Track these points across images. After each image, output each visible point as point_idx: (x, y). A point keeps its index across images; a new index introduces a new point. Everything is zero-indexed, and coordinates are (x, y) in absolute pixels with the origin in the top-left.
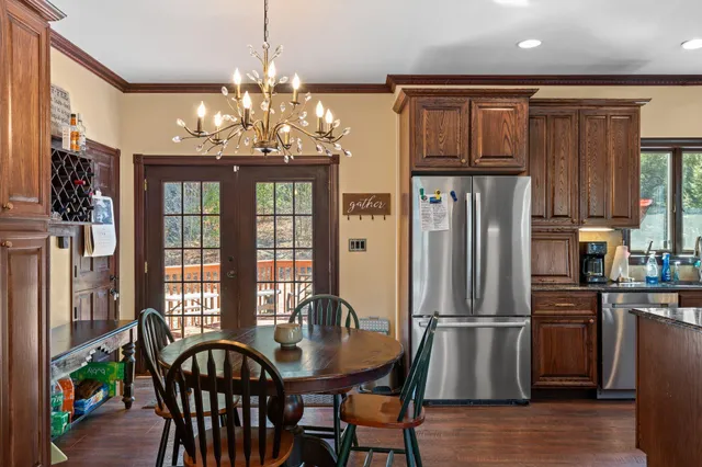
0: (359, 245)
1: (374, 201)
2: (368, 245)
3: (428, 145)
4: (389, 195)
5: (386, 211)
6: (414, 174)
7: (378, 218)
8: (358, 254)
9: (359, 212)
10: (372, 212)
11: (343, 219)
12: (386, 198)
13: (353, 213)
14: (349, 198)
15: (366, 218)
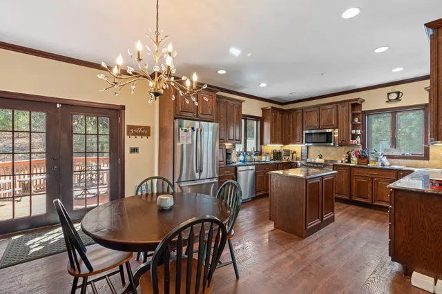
0: (134, 150)
1: (142, 129)
2: (140, 150)
3: (182, 106)
4: (149, 127)
5: (148, 134)
6: (175, 118)
7: (145, 138)
8: (134, 155)
9: (135, 134)
10: (142, 134)
11: (127, 137)
12: (148, 128)
13: (132, 135)
14: (130, 127)
15: (139, 137)
